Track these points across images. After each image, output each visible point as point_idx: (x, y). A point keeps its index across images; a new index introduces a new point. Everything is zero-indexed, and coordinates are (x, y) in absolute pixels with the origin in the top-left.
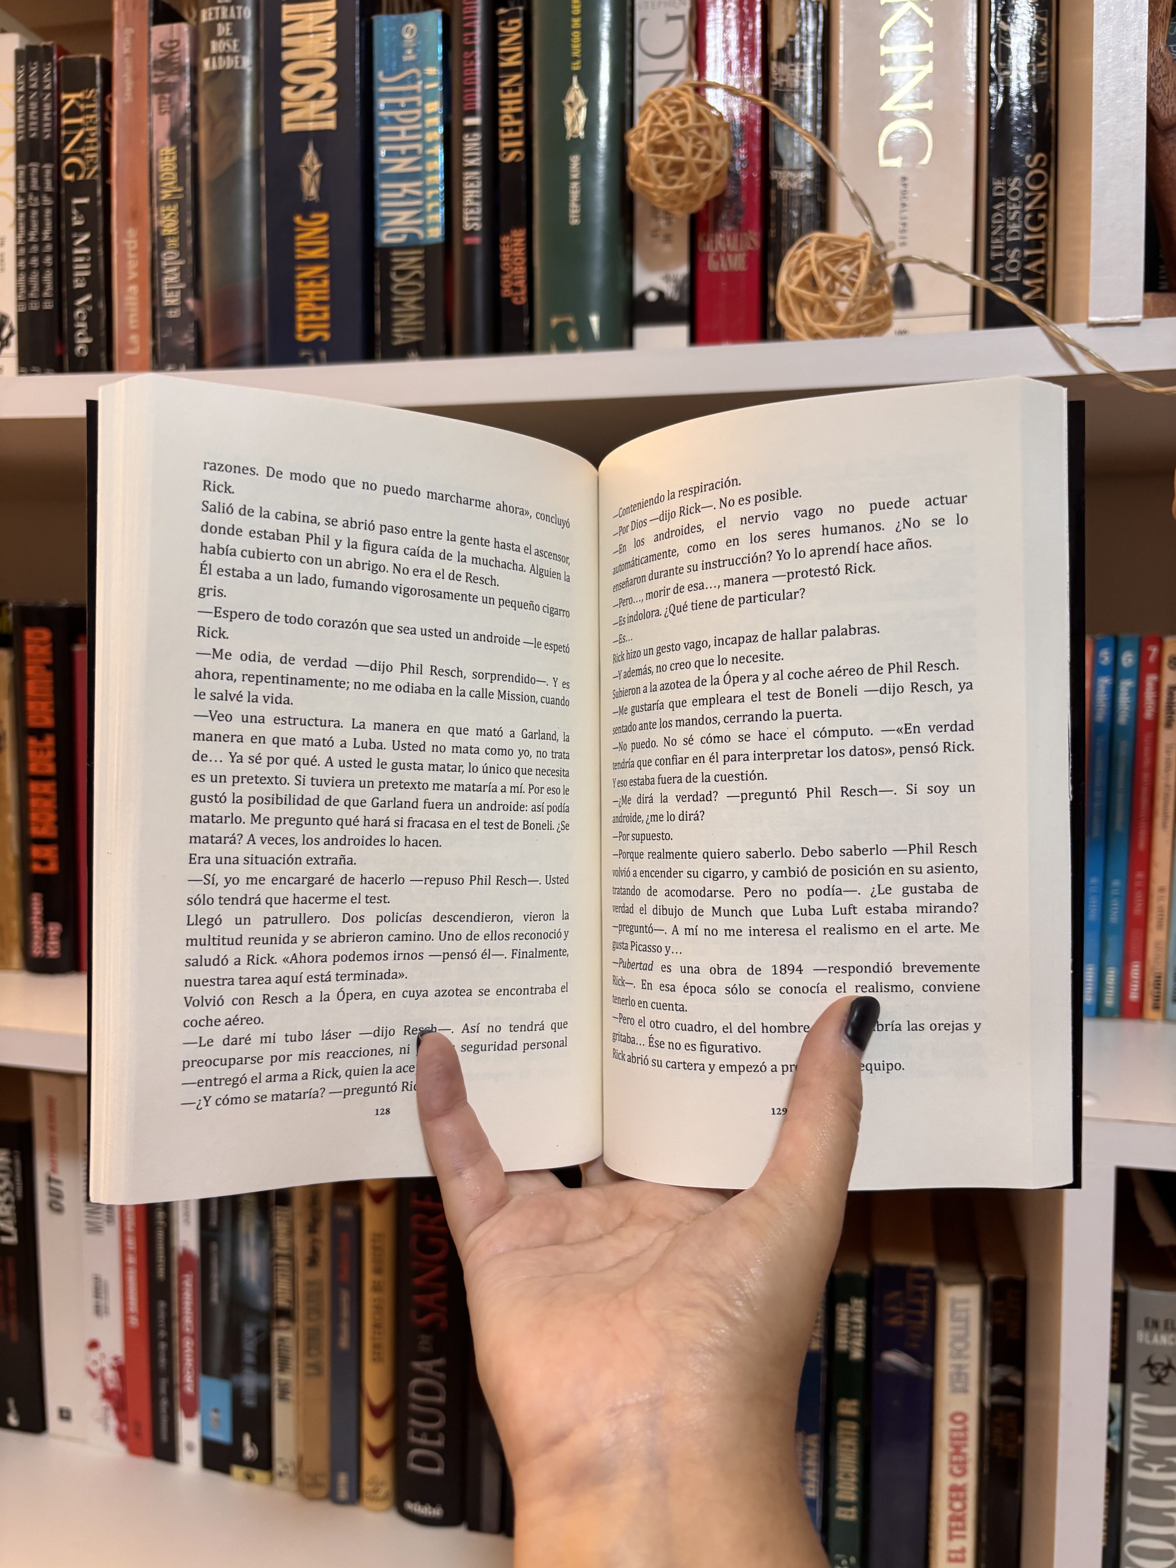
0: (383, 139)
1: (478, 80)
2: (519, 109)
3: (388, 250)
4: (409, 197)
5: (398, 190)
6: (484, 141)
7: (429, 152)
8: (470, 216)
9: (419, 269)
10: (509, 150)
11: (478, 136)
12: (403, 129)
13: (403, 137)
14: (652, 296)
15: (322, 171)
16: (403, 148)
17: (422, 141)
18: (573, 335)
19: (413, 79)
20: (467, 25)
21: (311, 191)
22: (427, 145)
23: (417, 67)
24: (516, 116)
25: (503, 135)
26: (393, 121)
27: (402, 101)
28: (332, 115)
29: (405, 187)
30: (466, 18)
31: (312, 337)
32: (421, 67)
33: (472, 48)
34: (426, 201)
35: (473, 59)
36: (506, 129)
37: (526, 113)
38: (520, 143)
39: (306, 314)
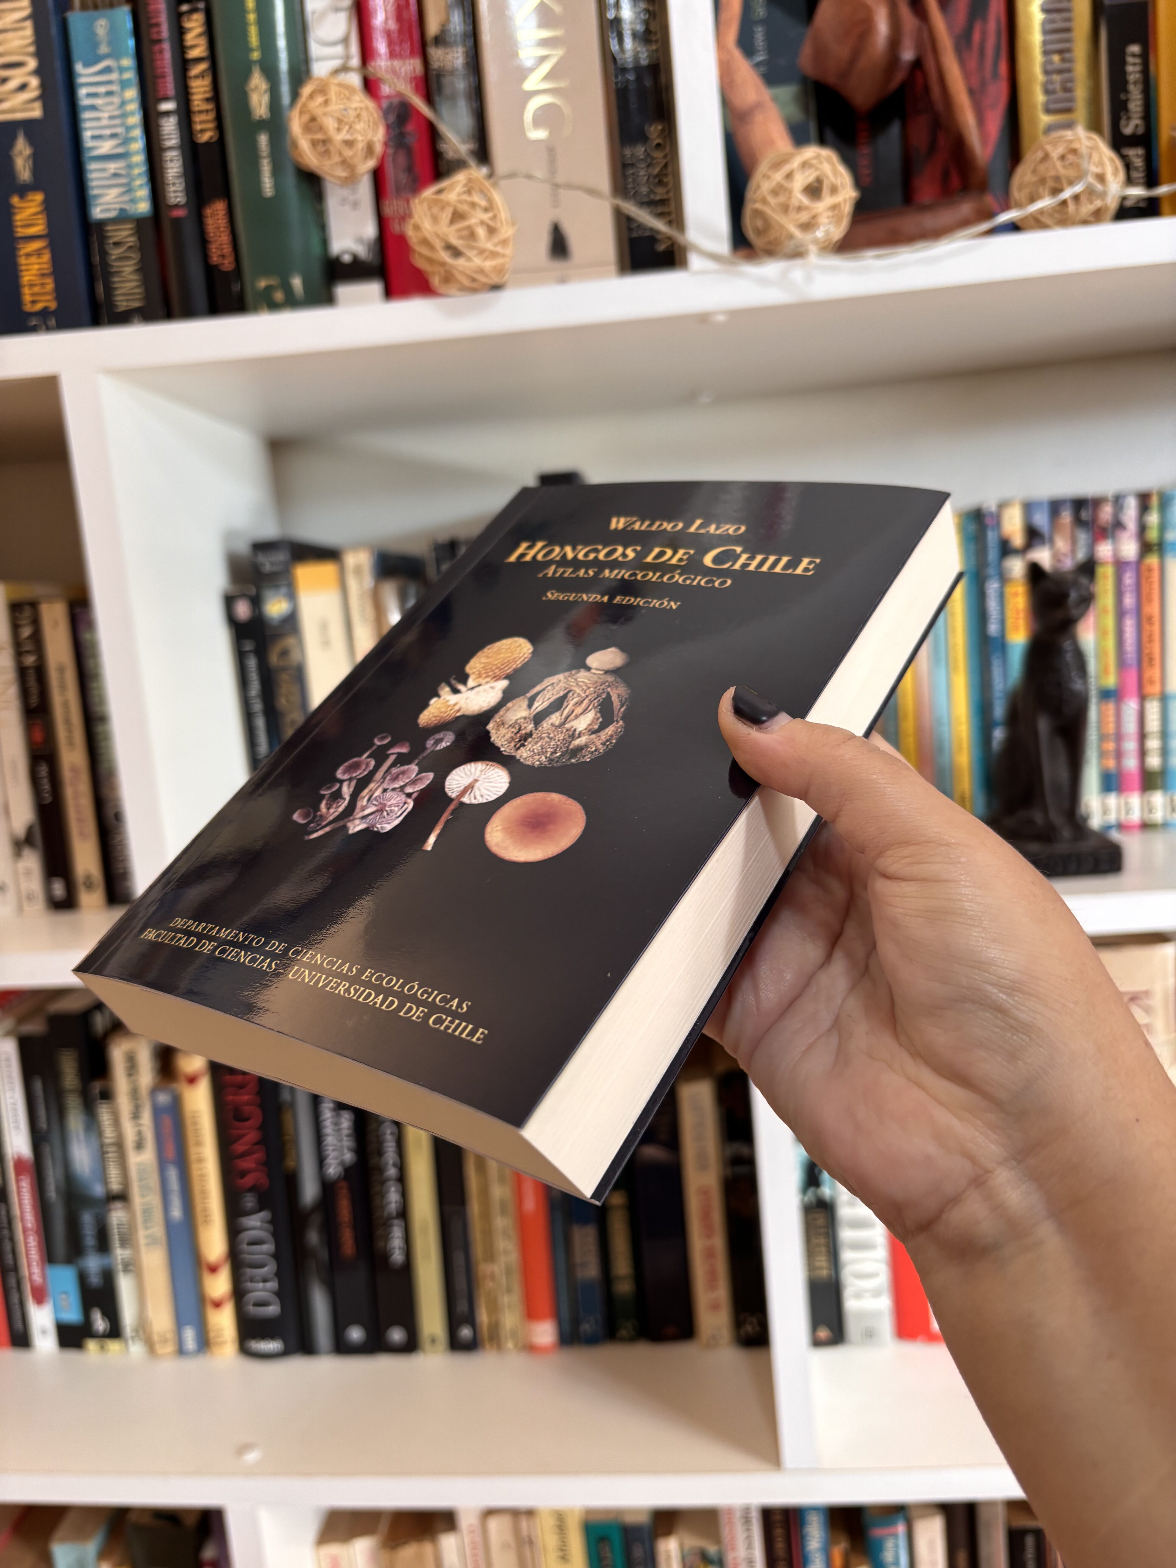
0: (87, 124)
1: (169, 71)
2: (208, 95)
3: (101, 224)
4: (116, 175)
5: (106, 170)
6: (179, 124)
7: (131, 134)
8: (175, 192)
9: (132, 240)
10: (202, 131)
11: (174, 120)
12: (103, 115)
13: (105, 122)
14: (347, 258)
15: (35, 155)
16: (106, 132)
17: (124, 125)
18: (279, 296)
19: (110, 69)
20: (153, 21)
21: (25, 174)
22: (128, 129)
23: (112, 58)
24: (207, 100)
25: (197, 118)
26: (95, 108)
27: (101, 90)
28: (38, 104)
29: (113, 166)
30: (151, 15)
31: (39, 307)
32: (116, 59)
33: (160, 41)
34: (133, 180)
35: (162, 51)
36: (200, 112)
37: (216, 97)
38: (211, 125)
39: (32, 285)
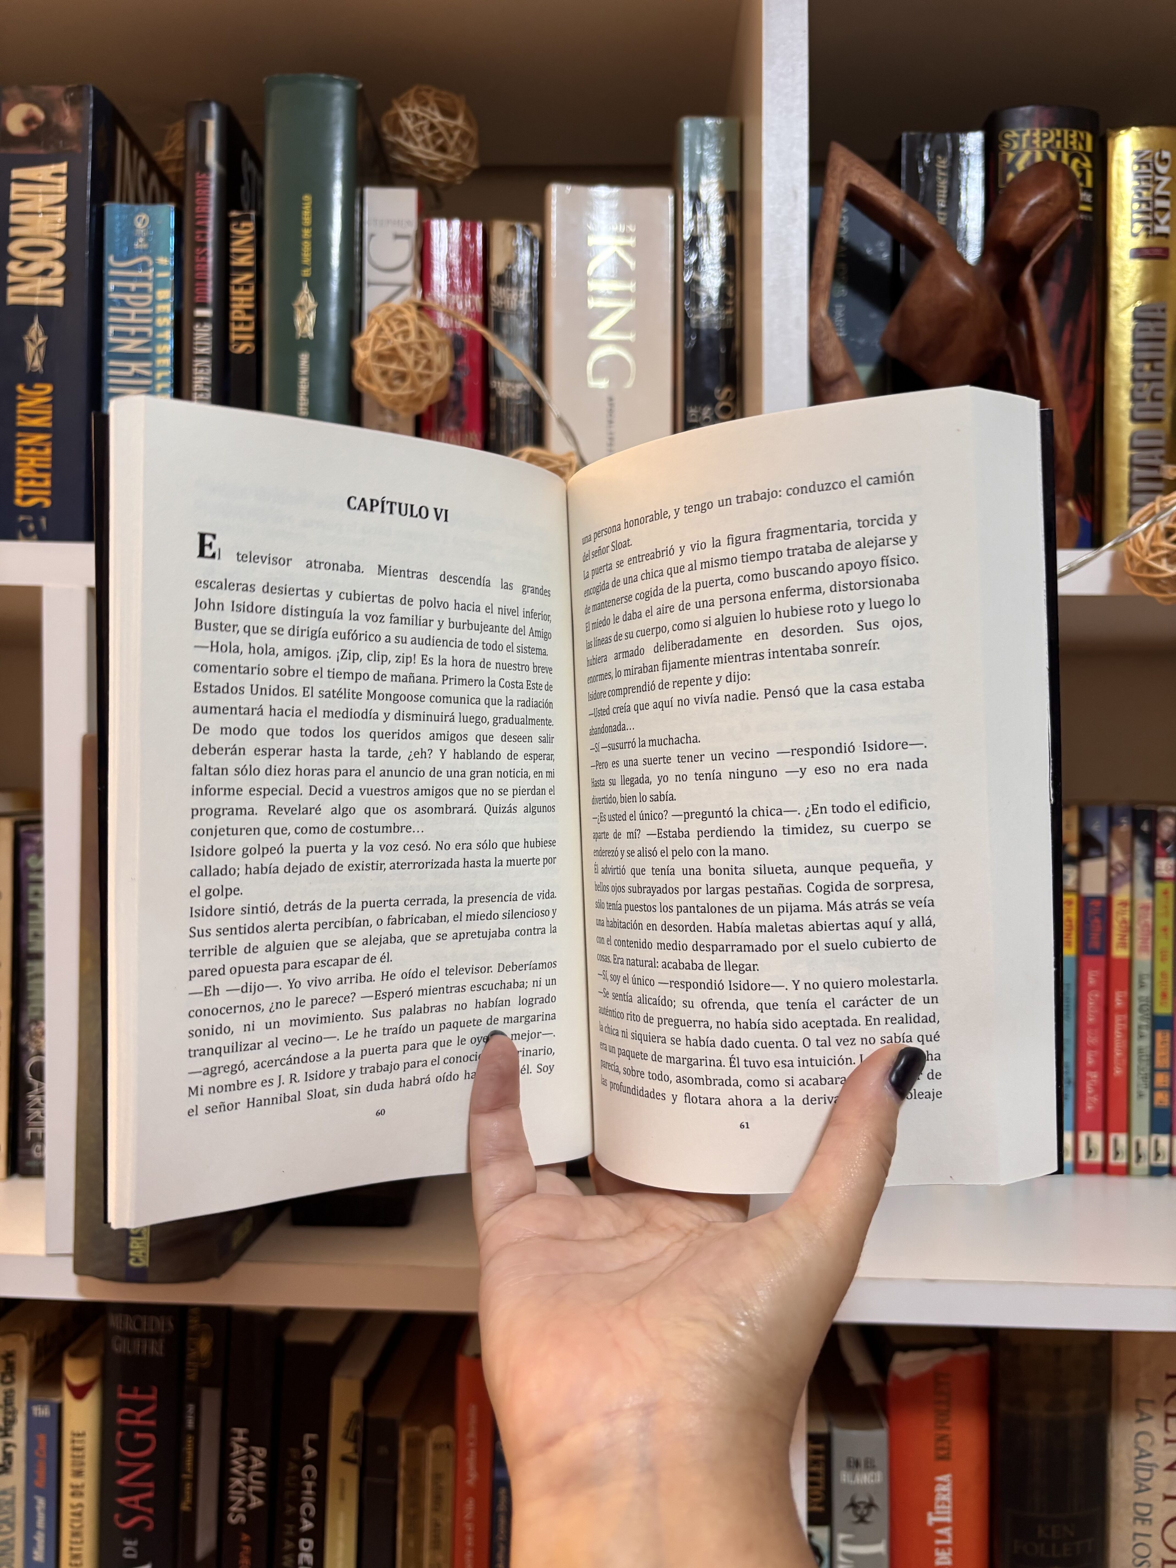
0: (112, 319)
1: (210, 275)
2: (250, 306)
4: (137, 376)
5: (127, 368)
6: (214, 332)
7: (160, 336)
10: (240, 342)
11: (208, 327)
12: (133, 312)
13: (132, 319)
15: (47, 344)
16: (133, 330)
17: (153, 325)
19: (144, 266)
20: (199, 223)
21: (35, 362)
22: (156, 329)
23: (148, 255)
24: (248, 311)
25: (233, 328)
26: (123, 303)
27: (133, 286)
28: (60, 292)
29: (134, 366)
30: (198, 217)
31: (31, 502)
32: (154, 257)
33: (204, 245)
34: (155, 382)
35: (204, 255)
36: (237, 323)
37: (257, 310)
38: (251, 337)
39: (26, 479)
